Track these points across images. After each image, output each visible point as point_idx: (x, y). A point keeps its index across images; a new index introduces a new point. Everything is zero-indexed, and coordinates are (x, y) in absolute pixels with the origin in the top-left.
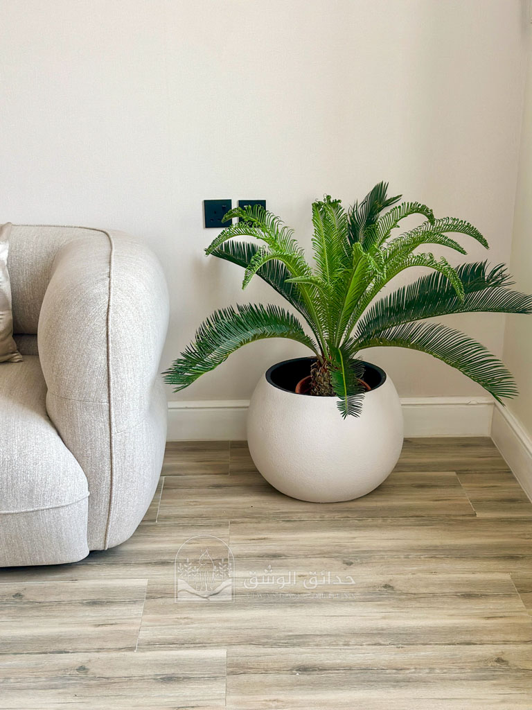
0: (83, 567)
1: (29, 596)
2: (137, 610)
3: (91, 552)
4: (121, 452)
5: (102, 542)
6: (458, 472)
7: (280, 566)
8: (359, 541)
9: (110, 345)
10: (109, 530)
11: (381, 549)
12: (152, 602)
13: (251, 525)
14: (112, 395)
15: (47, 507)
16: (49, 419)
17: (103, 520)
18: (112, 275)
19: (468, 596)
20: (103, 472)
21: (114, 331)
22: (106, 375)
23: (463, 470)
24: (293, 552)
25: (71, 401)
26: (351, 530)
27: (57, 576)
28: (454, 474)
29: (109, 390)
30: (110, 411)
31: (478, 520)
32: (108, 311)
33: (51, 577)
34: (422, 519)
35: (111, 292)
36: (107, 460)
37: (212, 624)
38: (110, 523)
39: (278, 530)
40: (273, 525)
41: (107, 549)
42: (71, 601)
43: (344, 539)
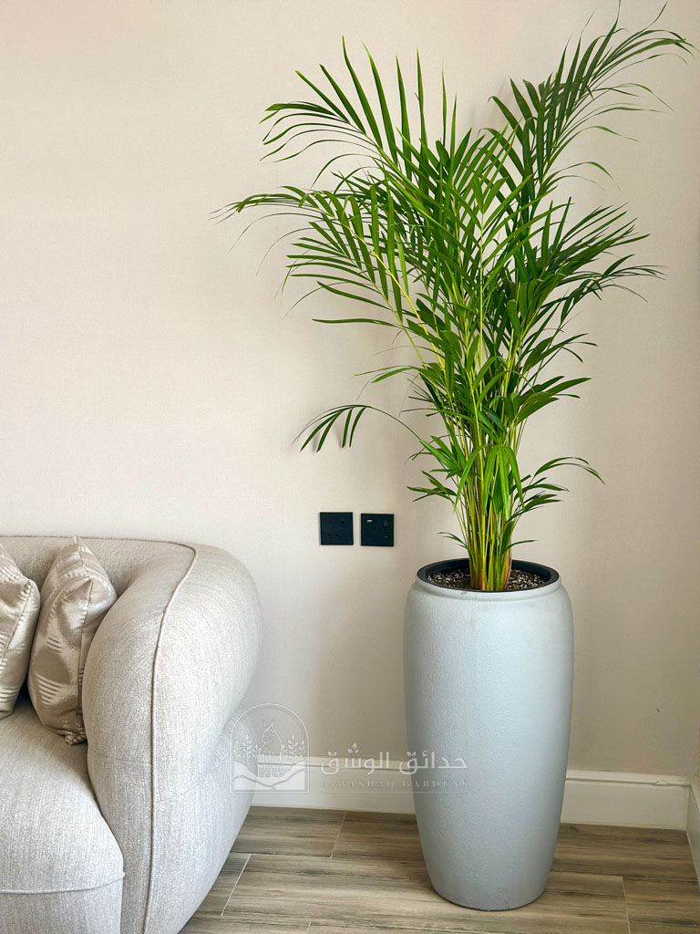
4: (164, 825)
6: (624, 879)
9: (155, 693)
10: (147, 923)
13: (337, 930)
14: (155, 754)
15: (68, 889)
17: (140, 909)
18: (168, 609)
20: (142, 849)
21: (160, 677)
22: (149, 730)
23: (632, 875)
25: (109, 759)
28: (620, 879)
29: (152, 748)
30: (152, 773)
32: (156, 654)
35: (163, 630)
38: (148, 914)
40: (363, 931)
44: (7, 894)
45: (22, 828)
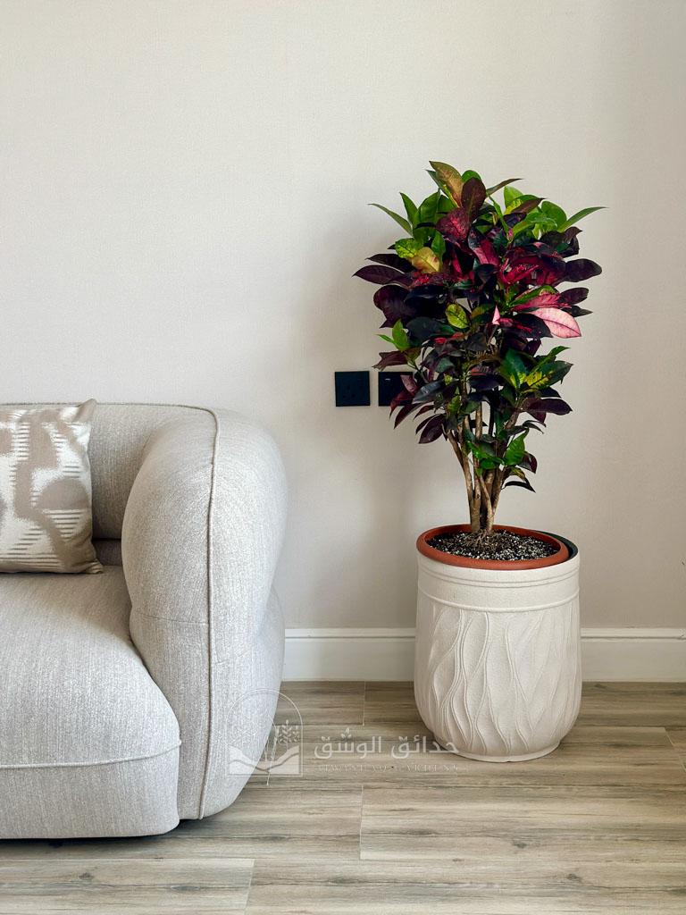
0: (171, 841)
1: (100, 877)
2: (239, 899)
3: (182, 821)
4: (223, 689)
5: (196, 808)
6: (669, 728)
7: (430, 846)
8: (535, 815)
9: (211, 548)
10: (205, 792)
11: (565, 827)
12: (260, 890)
13: (392, 791)
14: (212, 613)
15: (127, 759)
16: (133, 644)
17: (198, 778)
18: (216, 460)
19: (682, 892)
20: (199, 714)
21: (216, 531)
22: (206, 587)
23: (675, 726)
24: (446, 829)
25: (160, 621)
26: (525, 801)
27: (139, 852)
28: (662, 730)
29: (209, 607)
30: (209, 633)
32: (210, 506)
33: (130, 853)
34: (618, 788)
35: (214, 481)
36: (204, 697)
38: (207, 783)
39: (427, 799)
40: (421, 792)
41: (202, 817)
42: (154, 885)
43: (514, 812)
44: (59, 767)
45: (74, 696)
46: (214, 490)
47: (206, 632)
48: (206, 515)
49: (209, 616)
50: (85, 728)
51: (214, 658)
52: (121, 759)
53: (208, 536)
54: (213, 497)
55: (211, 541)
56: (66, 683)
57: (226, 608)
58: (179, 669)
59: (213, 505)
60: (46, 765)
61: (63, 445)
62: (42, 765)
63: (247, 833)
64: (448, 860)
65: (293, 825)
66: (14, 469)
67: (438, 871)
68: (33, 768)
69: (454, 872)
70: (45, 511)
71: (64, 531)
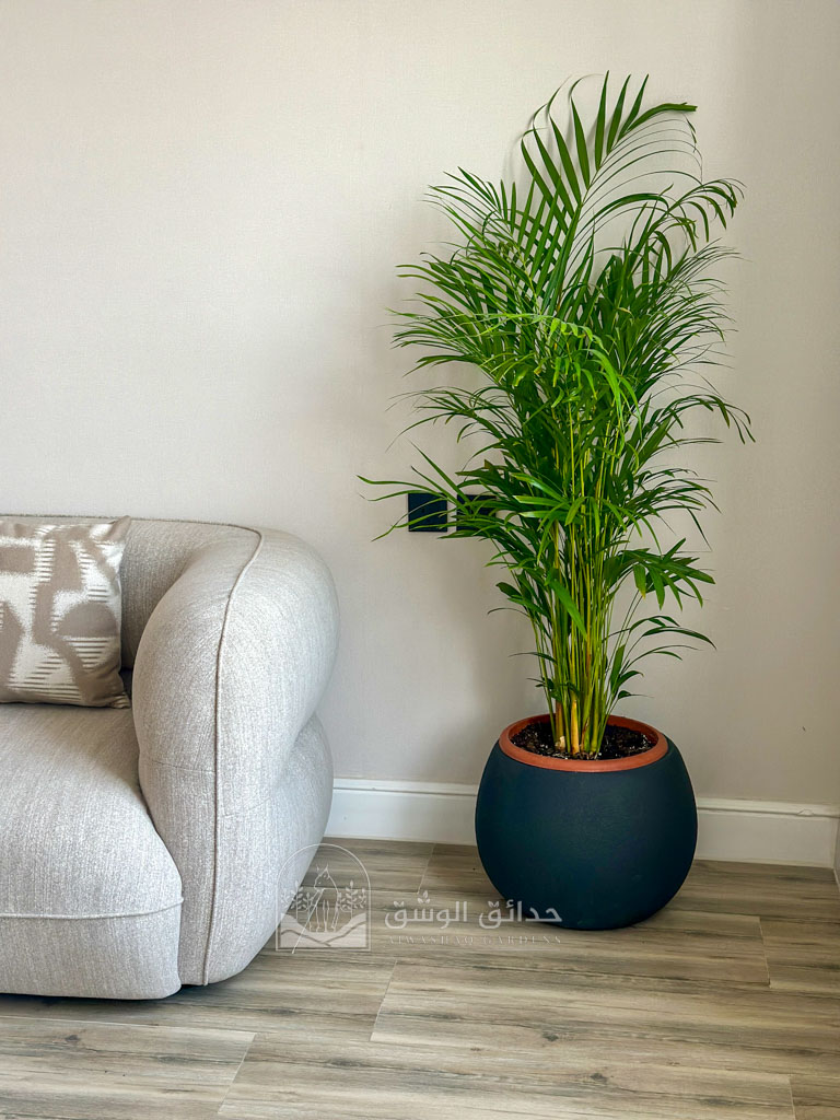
0: (172, 1007)
1: (85, 1040)
2: (227, 1075)
3: (183, 986)
4: (230, 844)
5: (200, 973)
6: (763, 918)
7: (449, 1032)
8: (577, 1006)
9: (220, 690)
10: (209, 956)
12: (251, 1066)
13: (426, 969)
14: (220, 761)
15: (118, 914)
17: (201, 940)
18: (234, 594)
19: (715, 1102)
20: (204, 870)
22: (213, 733)
23: (771, 916)
24: (474, 1014)
25: (165, 766)
26: (571, 990)
27: (132, 1017)
28: (756, 920)
29: (216, 754)
30: (216, 783)
31: (770, 993)
32: (220, 643)
34: (682, 982)
35: (228, 617)
36: (209, 852)
37: (325, 1105)
38: (211, 946)
39: (463, 980)
40: (457, 971)
41: (206, 983)
42: (141, 1053)
43: (555, 1000)
44: (46, 919)
45: (64, 843)
46: (226, 627)
47: (213, 781)
48: (215, 653)
49: (216, 764)
50: (74, 878)
51: (221, 810)
52: (111, 915)
53: (217, 677)
54: (225, 634)
55: (220, 682)
56: (57, 829)
57: (236, 756)
58: (183, 821)
59: (224, 644)
60: (33, 915)
61: (91, 566)
62: (28, 915)
63: (256, 1005)
64: (465, 1049)
65: (308, 999)
66: (35, 590)
67: (451, 1060)
68: (20, 918)
69: (466, 1061)
70: (66, 638)
71: (86, 661)
